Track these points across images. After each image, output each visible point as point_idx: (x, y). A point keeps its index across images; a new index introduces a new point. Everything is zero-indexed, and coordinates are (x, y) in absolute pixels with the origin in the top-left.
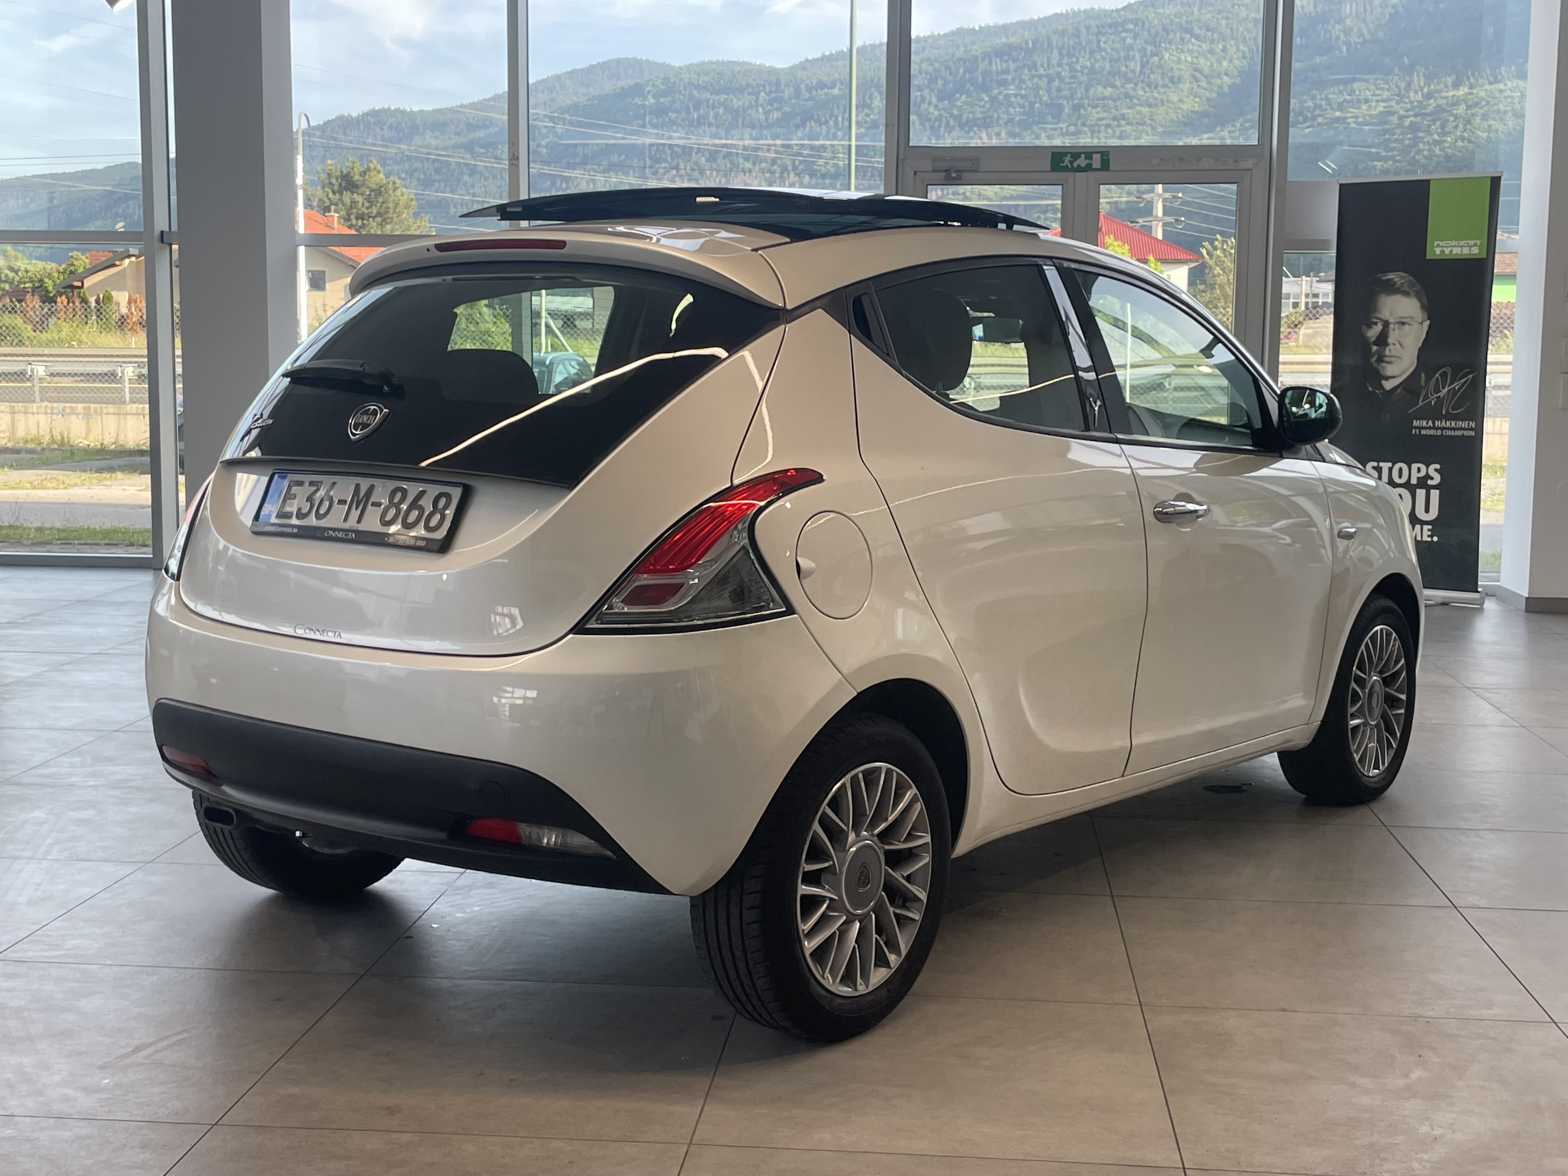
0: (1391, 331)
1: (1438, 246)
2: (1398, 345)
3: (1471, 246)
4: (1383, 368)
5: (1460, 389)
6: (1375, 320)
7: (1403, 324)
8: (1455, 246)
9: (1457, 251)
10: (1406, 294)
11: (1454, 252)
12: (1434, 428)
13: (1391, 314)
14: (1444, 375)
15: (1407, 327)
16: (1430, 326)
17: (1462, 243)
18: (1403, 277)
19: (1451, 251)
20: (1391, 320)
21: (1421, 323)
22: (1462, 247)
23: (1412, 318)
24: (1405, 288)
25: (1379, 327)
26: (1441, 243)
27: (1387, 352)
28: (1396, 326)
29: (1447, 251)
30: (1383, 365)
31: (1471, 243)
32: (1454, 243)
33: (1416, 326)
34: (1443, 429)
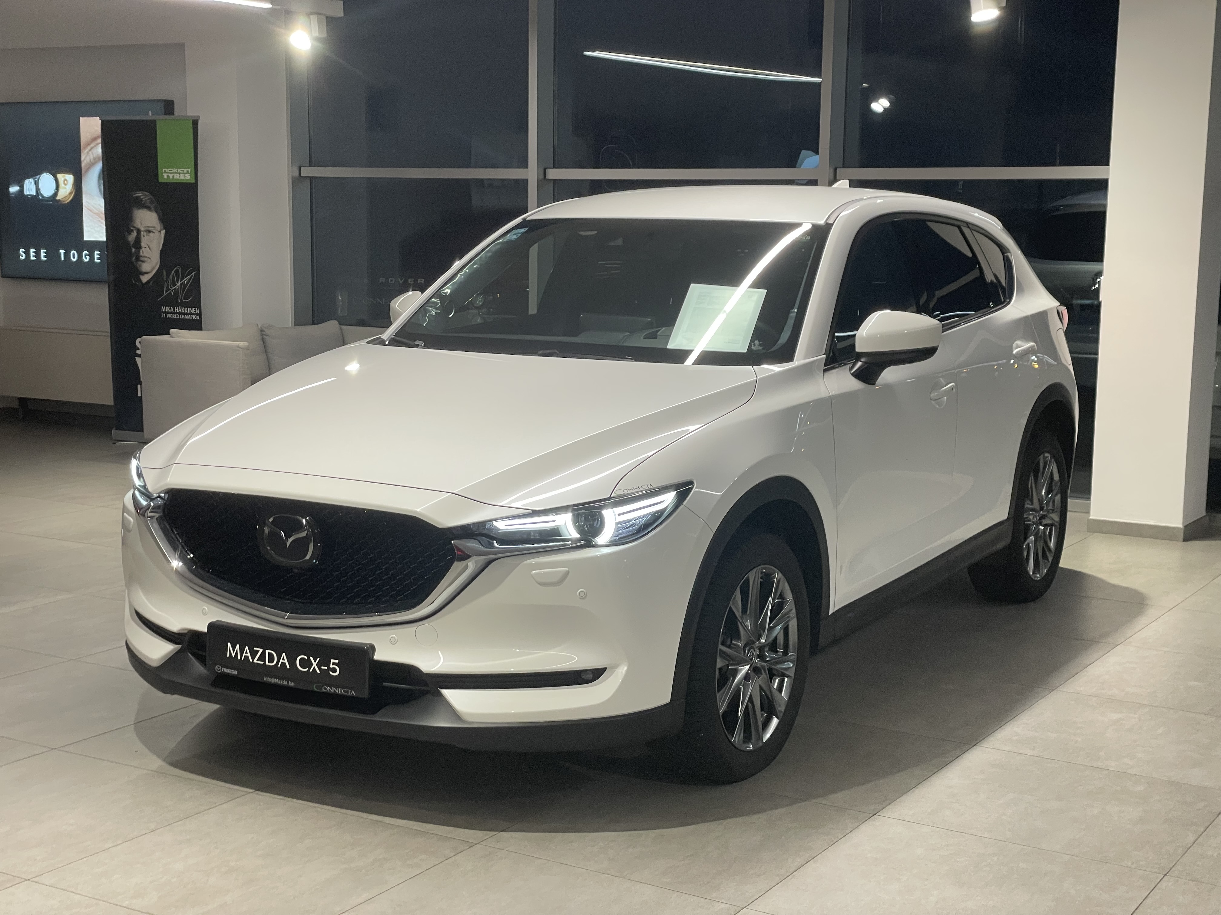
0: (142, 237)
1: (165, 172)
2: (147, 248)
3: (185, 174)
4: (140, 266)
5: (188, 283)
6: (132, 228)
7: (150, 232)
8: (176, 173)
9: (177, 176)
10: (149, 209)
11: (175, 177)
12: (174, 313)
13: (141, 223)
14: (177, 272)
15: (151, 234)
16: (166, 234)
17: (179, 171)
18: (146, 196)
19: (173, 177)
20: (142, 229)
21: (160, 232)
22: (179, 173)
23: (154, 227)
24: (148, 204)
25: (134, 234)
26: (167, 170)
27: (141, 254)
28: (145, 233)
29: (171, 176)
30: (140, 263)
31: (185, 171)
32: (174, 170)
33: (157, 233)
34: (180, 313)
